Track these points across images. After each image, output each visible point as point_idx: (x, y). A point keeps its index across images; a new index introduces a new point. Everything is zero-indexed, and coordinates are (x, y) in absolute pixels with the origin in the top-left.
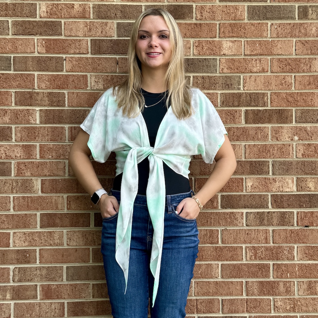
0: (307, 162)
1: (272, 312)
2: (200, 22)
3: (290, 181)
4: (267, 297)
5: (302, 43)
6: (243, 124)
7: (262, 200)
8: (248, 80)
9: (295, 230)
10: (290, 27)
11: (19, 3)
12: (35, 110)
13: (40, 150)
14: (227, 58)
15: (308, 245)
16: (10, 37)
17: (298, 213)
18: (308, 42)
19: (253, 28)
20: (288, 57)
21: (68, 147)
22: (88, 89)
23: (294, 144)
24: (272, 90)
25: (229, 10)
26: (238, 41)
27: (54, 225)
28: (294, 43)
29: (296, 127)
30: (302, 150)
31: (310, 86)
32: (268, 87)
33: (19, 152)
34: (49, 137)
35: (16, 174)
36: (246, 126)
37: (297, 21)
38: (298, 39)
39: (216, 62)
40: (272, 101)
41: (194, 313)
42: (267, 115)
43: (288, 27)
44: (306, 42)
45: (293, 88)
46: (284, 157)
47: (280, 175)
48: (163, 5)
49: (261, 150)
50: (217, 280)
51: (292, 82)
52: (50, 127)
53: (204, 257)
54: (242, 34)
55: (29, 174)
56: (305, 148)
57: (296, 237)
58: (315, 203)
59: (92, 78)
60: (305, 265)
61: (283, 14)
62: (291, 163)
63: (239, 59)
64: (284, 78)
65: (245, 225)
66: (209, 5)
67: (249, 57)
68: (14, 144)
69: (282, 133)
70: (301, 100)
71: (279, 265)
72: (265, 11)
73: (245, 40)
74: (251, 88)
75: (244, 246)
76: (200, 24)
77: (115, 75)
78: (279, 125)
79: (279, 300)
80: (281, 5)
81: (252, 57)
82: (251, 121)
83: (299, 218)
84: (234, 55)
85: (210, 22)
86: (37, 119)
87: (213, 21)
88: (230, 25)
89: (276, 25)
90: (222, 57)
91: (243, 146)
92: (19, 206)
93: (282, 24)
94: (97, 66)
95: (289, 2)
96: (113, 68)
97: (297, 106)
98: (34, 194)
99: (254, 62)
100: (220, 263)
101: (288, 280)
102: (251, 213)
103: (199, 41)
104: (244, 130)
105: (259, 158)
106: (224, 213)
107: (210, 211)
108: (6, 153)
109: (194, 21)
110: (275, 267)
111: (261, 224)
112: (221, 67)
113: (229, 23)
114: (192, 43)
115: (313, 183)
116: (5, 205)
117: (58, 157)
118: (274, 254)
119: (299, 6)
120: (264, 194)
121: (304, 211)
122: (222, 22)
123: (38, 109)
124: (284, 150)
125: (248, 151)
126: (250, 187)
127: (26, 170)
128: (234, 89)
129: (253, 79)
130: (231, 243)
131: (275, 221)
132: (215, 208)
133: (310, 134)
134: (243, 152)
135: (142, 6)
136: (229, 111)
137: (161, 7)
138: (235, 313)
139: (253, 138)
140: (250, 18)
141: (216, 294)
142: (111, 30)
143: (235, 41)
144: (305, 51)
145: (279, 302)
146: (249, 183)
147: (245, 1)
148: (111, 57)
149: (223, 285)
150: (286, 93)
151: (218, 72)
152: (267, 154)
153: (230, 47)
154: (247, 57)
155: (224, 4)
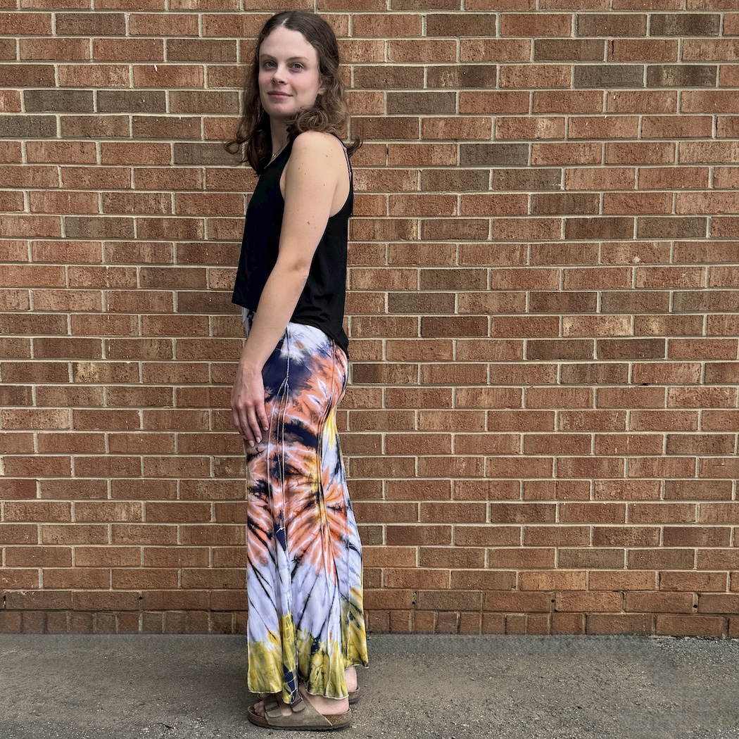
0: (651, 293)
1: (591, 499)
2: (506, 91)
3: (625, 321)
4: (585, 480)
5: (652, 121)
6: (561, 239)
7: (584, 347)
8: (572, 175)
9: (629, 390)
10: (635, 97)
14: (542, 142)
15: (646, 410)
17: (634, 366)
18: (660, 119)
19: (581, 99)
20: (631, 142)
23: (634, 268)
25: (548, 72)
26: (560, 118)
28: (640, 121)
29: (638, 244)
30: (644, 276)
31: (660, 184)
32: (600, 184)
36: (567, 242)
37: (645, 89)
38: (645, 115)
39: (527, 149)
40: (605, 206)
41: (485, 499)
42: (597, 226)
43: (632, 98)
44: (657, 119)
45: (636, 187)
46: (619, 286)
47: (611, 313)
48: (453, 67)
49: (586, 277)
50: (518, 456)
51: (634, 178)
53: (501, 426)
54: (565, 108)
57: (629, 399)
58: (659, 352)
60: (639, 436)
61: (625, 78)
62: (628, 295)
63: (559, 144)
64: (623, 173)
65: (558, 382)
66: (520, 65)
67: (575, 142)
69: (618, 252)
70: (647, 205)
71: (604, 436)
72: (599, 74)
73: (570, 116)
74: (576, 187)
75: (556, 411)
76: (506, 94)
77: (384, 170)
78: (614, 241)
79: (600, 483)
80: (624, 65)
81: (578, 142)
82: (574, 236)
83: (635, 373)
84: (553, 139)
85: (521, 91)
87: (524, 89)
88: (549, 94)
89: (615, 95)
90: (536, 142)
91: (561, 272)
93: (624, 92)
94: (359, 156)
95: (634, 60)
96: (381, 160)
97: (640, 214)
99: (581, 149)
100: (522, 434)
101: (614, 457)
102: (569, 365)
103: (504, 118)
104: (564, 248)
105: (582, 289)
106: (530, 366)
107: (512, 363)
109: (497, 89)
110: (598, 439)
111: (582, 381)
112: (534, 156)
113: (547, 92)
114: (493, 121)
115: (657, 324)
118: (598, 422)
119: (649, 67)
120: (587, 339)
121: (642, 362)
122: (538, 90)
124: (619, 277)
125: (567, 278)
126: (568, 329)
128: (551, 188)
129: (578, 174)
130: (538, 408)
131: (601, 377)
132: (518, 359)
133: (657, 254)
134: (560, 280)
135: (423, 68)
136: (543, 221)
137: (450, 69)
138: (540, 500)
139: (576, 259)
140: (577, 85)
141: (515, 475)
142: (379, 103)
143: (555, 118)
144: (655, 134)
145: (601, 486)
146: (567, 324)
147: (570, 59)
148: (378, 143)
149: (525, 462)
150: (626, 195)
151: (529, 164)
152: (594, 282)
153: (547, 126)
154: (571, 142)
155: (541, 63)
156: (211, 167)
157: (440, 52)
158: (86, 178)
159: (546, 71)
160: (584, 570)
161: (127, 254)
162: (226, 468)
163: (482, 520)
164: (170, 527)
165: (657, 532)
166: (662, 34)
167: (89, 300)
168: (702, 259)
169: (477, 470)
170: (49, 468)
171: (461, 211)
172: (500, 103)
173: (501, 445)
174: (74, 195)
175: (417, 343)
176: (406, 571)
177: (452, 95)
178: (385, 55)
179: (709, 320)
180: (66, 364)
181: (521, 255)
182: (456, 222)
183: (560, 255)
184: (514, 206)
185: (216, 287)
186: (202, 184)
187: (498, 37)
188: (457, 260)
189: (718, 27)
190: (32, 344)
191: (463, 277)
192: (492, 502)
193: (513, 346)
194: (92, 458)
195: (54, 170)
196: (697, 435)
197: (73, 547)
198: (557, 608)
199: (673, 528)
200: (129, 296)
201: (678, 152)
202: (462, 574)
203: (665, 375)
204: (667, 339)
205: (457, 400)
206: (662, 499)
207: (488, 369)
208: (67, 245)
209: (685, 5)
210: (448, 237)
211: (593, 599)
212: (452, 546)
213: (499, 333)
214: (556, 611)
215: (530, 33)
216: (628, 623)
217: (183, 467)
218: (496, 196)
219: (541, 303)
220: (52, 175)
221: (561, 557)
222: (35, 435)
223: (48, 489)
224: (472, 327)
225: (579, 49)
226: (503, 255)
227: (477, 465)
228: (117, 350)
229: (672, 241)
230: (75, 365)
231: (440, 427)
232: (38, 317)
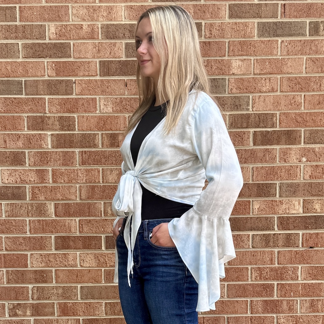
0: (314, 183)
2: (209, 40)
3: (297, 203)
5: (313, 61)
6: (251, 146)
7: (268, 222)
8: (257, 100)
9: (300, 251)
10: (301, 44)
12: (47, 134)
13: (53, 175)
14: (236, 77)
15: (312, 265)
16: (20, 60)
17: (303, 235)
18: (319, 59)
19: (263, 46)
20: (299, 75)
21: (79, 171)
22: (97, 112)
23: (302, 165)
24: (281, 110)
25: (239, 27)
26: (248, 59)
27: (68, 247)
28: (305, 60)
29: (305, 149)
30: (309, 171)
31: (319, 106)
32: (277, 106)
33: (33, 177)
34: (61, 162)
35: (31, 198)
36: (255, 148)
37: (308, 38)
39: (225, 82)
40: (281, 122)
42: (275, 136)
43: (298, 44)
44: (317, 59)
45: (303, 108)
46: (292, 178)
47: (287, 196)
49: (269, 172)
50: (223, 299)
51: (301, 102)
52: (62, 151)
54: (251, 52)
55: (42, 198)
56: (313, 169)
57: (301, 258)
58: (320, 225)
59: (101, 101)
60: (308, 284)
61: (294, 31)
62: (298, 185)
63: (248, 78)
64: (293, 98)
65: (250, 247)
66: (219, 22)
67: (259, 77)
68: (27, 168)
69: (291, 155)
70: (310, 121)
71: (283, 284)
73: (255, 58)
74: (260, 109)
75: (249, 267)
76: (210, 43)
77: (124, 98)
78: (288, 146)
79: (282, 318)
80: (292, 21)
81: (261, 76)
82: (260, 143)
83: (304, 240)
84: (244, 74)
85: (220, 40)
86: (48, 144)
87: (222, 39)
88: (240, 42)
89: (286, 42)
90: (231, 77)
91: (251, 169)
92: (35, 228)
93: (293, 40)
94: (106, 88)
95: (300, 17)
96: (122, 91)
97: (306, 127)
98: (48, 218)
99: (263, 82)
100: (226, 284)
101: (291, 299)
102: (257, 234)
103: (208, 60)
104: (253, 152)
105: (266, 181)
108: (21, 178)
109: (203, 40)
110: (279, 286)
111: (267, 245)
112: (230, 87)
113: (238, 41)
115: (319, 205)
116: (22, 227)
117: (70, 182)
118: (279, 274)
119: (310, 22)
120: (270, 216)
121: (309, 232)
122: (232, 40)
123: (49, 133)
124: (291, 172)
125: (255, 173)
126: (257, 209)
127: (40, 194)
128: (243, 109)
129: (262, 99)
130: (237, 265)
131: (281, 242)
133: (318, 155)
134: (251, 175)
136: (237, 133)
139: (261, 160)
140: (260, 36)
142: (119, 50)
143: (245, 59)
144: (315, 69)
145: (282, 320)
146: (256, 205)
147: (254, 17)
148: (119, 78)
150: (296, 113)
151: (227, 93)
152: (274, 176)
153: (239, 66)
154: (256, 76)
155: (234, 20)
159: (238, 26)
172: (205, 49)
178: (123, 16)
183: (250, 157)
185: (7, 182)
187: (203, 2)
225: (260, 10)
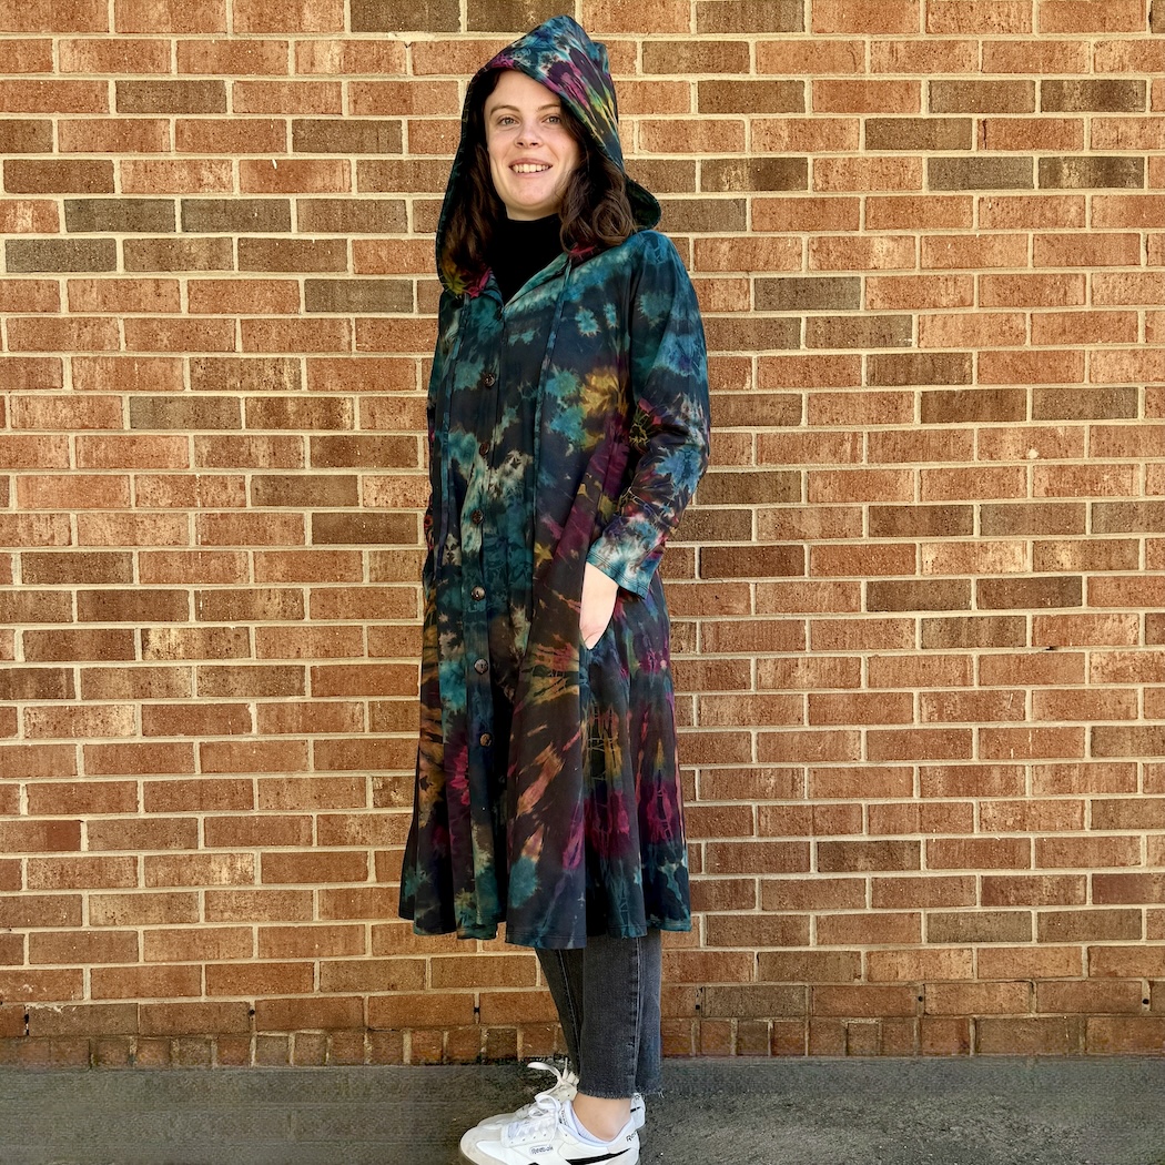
0: (1056, 505)
1: (975, 832)
2: (823, 196)
3: (1018, 550)
4: (965, 800)
5: (1048, 242)
6: (915, 423)
7: (956, 590)
8: (928, 325)
9: (1028, 656)
10: (1022, 206)
11: (427, 161)
14: (881, 275)
15: (1056, 688)
16: (410, 236)
17: (1034, 619)
18: (1060, 238)
19: (939, 208)
20: (1017, 272)
23: (1029, 466)
24: (981, 347)
25: (886, 168)
26: (907, 237)
28: (1030, 240)
29: (1034, 429)
30: (1045, 479)
31: (1064, 337)
32: (971, 339)
36: (924, 428)
37: (1037, 192)
38: (1038, 232)
39: (859, 285)
40: (981, 371)
41: (807, 835)
42: (969, 403)
43: (1017, 205)
44: (1056, 237)
45: (1028, 341)
46: (1007, 495)
47: (996, 534)
48: (741, 160)
49: (956, 481)
50: (857, 765)
51: (1025, 328)
53: (829, 717)
54: (914, 221)
56: (1052, 475)
57: (1031, 671)
58: (1071, 597)
60: (1047, 730)
61: (1005, 176)
62: (1022, 508)
63: (908, 278)
64: (1008, 320)
65: (918, 646)
66: (844, 156)
67: (931, 274)
68: (421, 472)
69: (1003, 443)
70: (1045, 369)
71: (991, 730)
73: (923, 234)
74: (935, 343)
75: (916, 692)
76: (824, 201)
78: (997, 425)
79: (990, 807)
80: (1002, 156)
81: (937, 274)
82: (935, 417)
83: (1037, 630)
84: (898, 269)
85: (846, 196)
87: (851, 193)
88: (890, 200)
89: (990, 201)
90: (871, 274)
91: (915, 473)
93: (1004, 197)
95: (1018, 149)
97: (1036, 383)
99: (941, 285)
100: (864, 729)
101: (1010, 763)
102: (932, 620)
103: (821, 237)
104: (920, 437)
105: (950, 499)
106: (872, 622)
107: (843, 618)
108: (405, 493)
109: (809, 194)
110: (983, 736)
111: (955, 643)
112: (870, 296)
113: (886, 197)
114: (804, 243)
115: (1069, 553)
116: (406, 604)
118: (982, 707)
119: (1041, 158)
120: (960, 578)
121: (1048, 613)
122: (873, 195)
124: (1006, 481)
125: (926, 484)
126: (930, 563)
128: (897, 345)
129: (938, 323)
130: (887, 686)
131: (985, 636)
132: (853, 611)
133: (1063, 444)
134: (916, 485)
135: (694, 162)
136: (885, 396)
137: (736, 163)
138: (895, 833)
139: (939, 454)
140: (933, 186)
141: (855, 794)
143: (901, 237)
144: (1054, 258)
145: (990, 811)
146: (929, 555)
147: (921, 148)
149: (870, 775)
150: (1013, 353)
151: (862, 308)
152: (968, 489)
153: (888, 251)
154: (926, 273)
155: (876, 154)
156: (363, 315)
157: (720, 137)
158: (164, 336)
159: (884, 166)
160: (968, 945)
161: (230, 453)
162: (392, 794)
163: (804, 869)
164: (301, 893)
165: (1081, 882)
166: (1059, 109)
167: (168, 527)
168: (1133, 451)
169: (794, 789)
170: (101, 800)
171: (758, 382)
172: (815, 214)
173: (830, 748)
174: (144, 362)
175: (694, 589)
176: (684, 954)
177: (740, 203)
178: (637, 143)
179: (1149, 546)
180: (131, 632)
181: (854, 449)
182: (750, 398)
183: (914, 447)
184: (842, 372)
185: (374, 503)
186: (350, 343)
187: (808, 115)
188: (753, 458)
189: (1144, 98)
190: (75, 599)
191: (763, 484)
192: (818, 839)
193: (845, 594)
194: (172, 783)
195: (112, 323)
196: (1138, 727)
197: (141, 929)
198: (928, 1010)
199: (1107, 875)
200: (233, 520)
201: (1090, 289)
202: (775, 957)
203: (1084, 631)
204: (1085, 576)
205: (759, 678)
206: (1087, 830)
207: (807, 628)
208: (133, 441)
209: (1092, 65)
210: (738, 420)
211: (984, 993)
212: (757, 911)
213: (821, 570)
214: (925, 1013)
215: (858, 109)
216: (1042, 1032)
217: (322, 793)
218: (812, 358)
219: (886, 522)
220: (108, 331)
221: (932, 926)
222: (79, 749)
223: (101, 835)
224: (779, 562)
225: (933, 133)
226: (825, 449)
227: (794, 780)
228: (214, 607)
229: (1086, 424)
230: (145, 632)
231: (734, 720)
232: (85, 556)
